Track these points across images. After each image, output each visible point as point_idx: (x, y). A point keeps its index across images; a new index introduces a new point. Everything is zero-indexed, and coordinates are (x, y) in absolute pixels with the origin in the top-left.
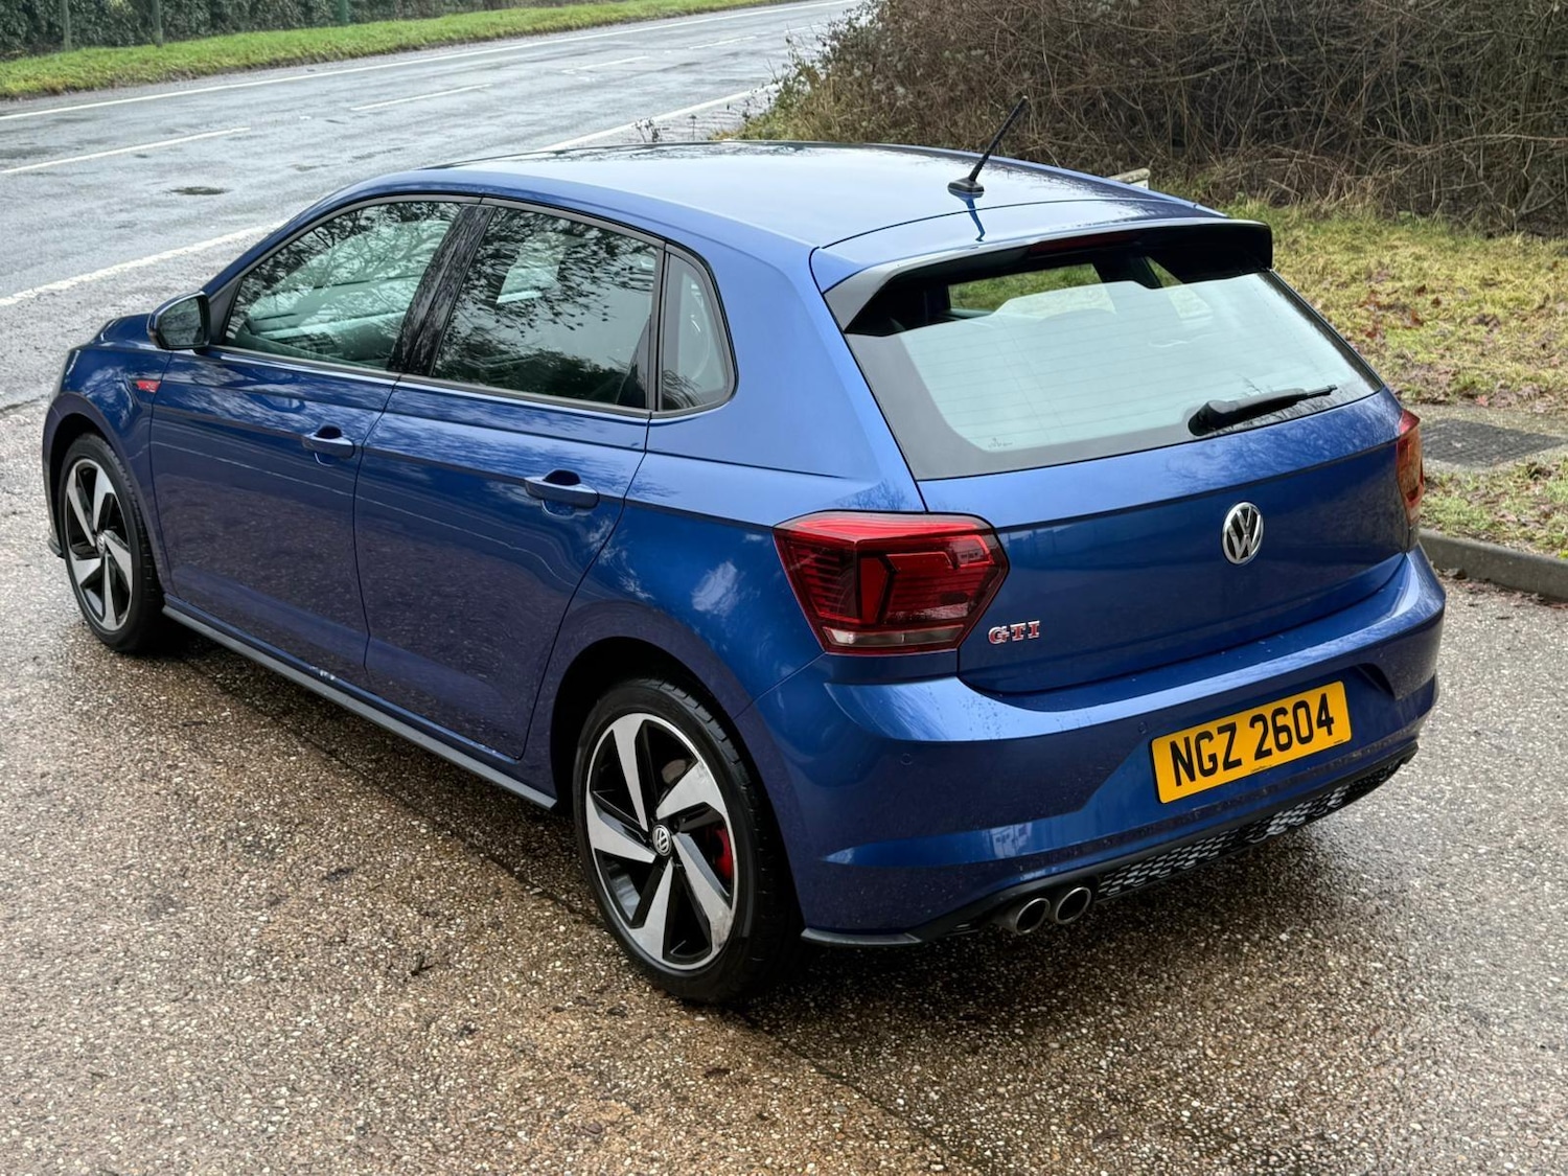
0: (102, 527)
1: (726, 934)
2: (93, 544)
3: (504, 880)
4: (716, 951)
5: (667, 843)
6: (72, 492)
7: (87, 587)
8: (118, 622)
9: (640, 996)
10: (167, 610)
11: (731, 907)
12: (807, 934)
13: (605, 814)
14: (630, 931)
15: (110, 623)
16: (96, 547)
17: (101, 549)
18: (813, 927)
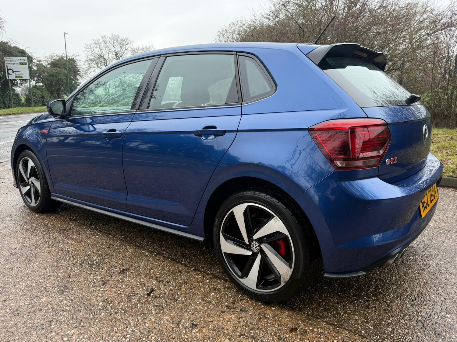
0: (30, 176)
1: (288, 278)
2: (27, 182)
3: (181, 267)
4: (283, 284)
5: (258, 247)
6: (21, 168)
7: (26, 195)
8: (36, 203)
9: (248, 303)
10: (52, 197)
11: (291, 268)
12: (326, 275)
13: (228, 240)
14: (240, 280)
15: (33, 204)
16: (28, 183)
17: (30, 183)
18: (328, 273)
